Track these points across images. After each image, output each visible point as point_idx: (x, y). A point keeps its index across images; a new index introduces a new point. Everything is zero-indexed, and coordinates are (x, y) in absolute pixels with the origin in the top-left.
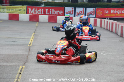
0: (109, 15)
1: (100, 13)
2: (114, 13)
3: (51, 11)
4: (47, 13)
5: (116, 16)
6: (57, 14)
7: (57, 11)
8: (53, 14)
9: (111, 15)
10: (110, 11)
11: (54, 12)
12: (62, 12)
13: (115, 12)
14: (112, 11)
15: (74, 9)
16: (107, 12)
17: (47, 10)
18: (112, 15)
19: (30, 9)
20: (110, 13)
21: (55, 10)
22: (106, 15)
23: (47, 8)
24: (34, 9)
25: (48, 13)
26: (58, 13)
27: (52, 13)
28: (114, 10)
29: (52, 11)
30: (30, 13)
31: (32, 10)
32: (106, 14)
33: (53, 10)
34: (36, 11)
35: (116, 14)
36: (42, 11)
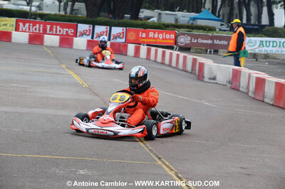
0: (146, 40)
1: (132, 36)
2: (154, 38)
3: (54, 29)
4: (48, 32)
5: (156, 43)
6: (65, 33)
7: (65, 30)
8: (58, 33)
9: (149, 40)
10: (147, 35)
11: (60, 31)
12: (73, 31)
13: (156, 36)
14: (151, 35)
15: (91, 28)
16: (144, 35)
17: (48, 27)
18: (152, 40)
19: (21, 24)
20: (147, 37)
21: (63, 27)
22: (143, 40)
23: (49, 24)
24: (27, 25)
25: (50, 31)
26: (67, 32)
27: (56, 31)
28: (155, 33)
29: (56, 28)
30: (20, 30)
31: (24, 26)
32: (142, 38)
33: (58, 27)
34: (31, 27)
35: (156, 39)
36: (41, 28)
